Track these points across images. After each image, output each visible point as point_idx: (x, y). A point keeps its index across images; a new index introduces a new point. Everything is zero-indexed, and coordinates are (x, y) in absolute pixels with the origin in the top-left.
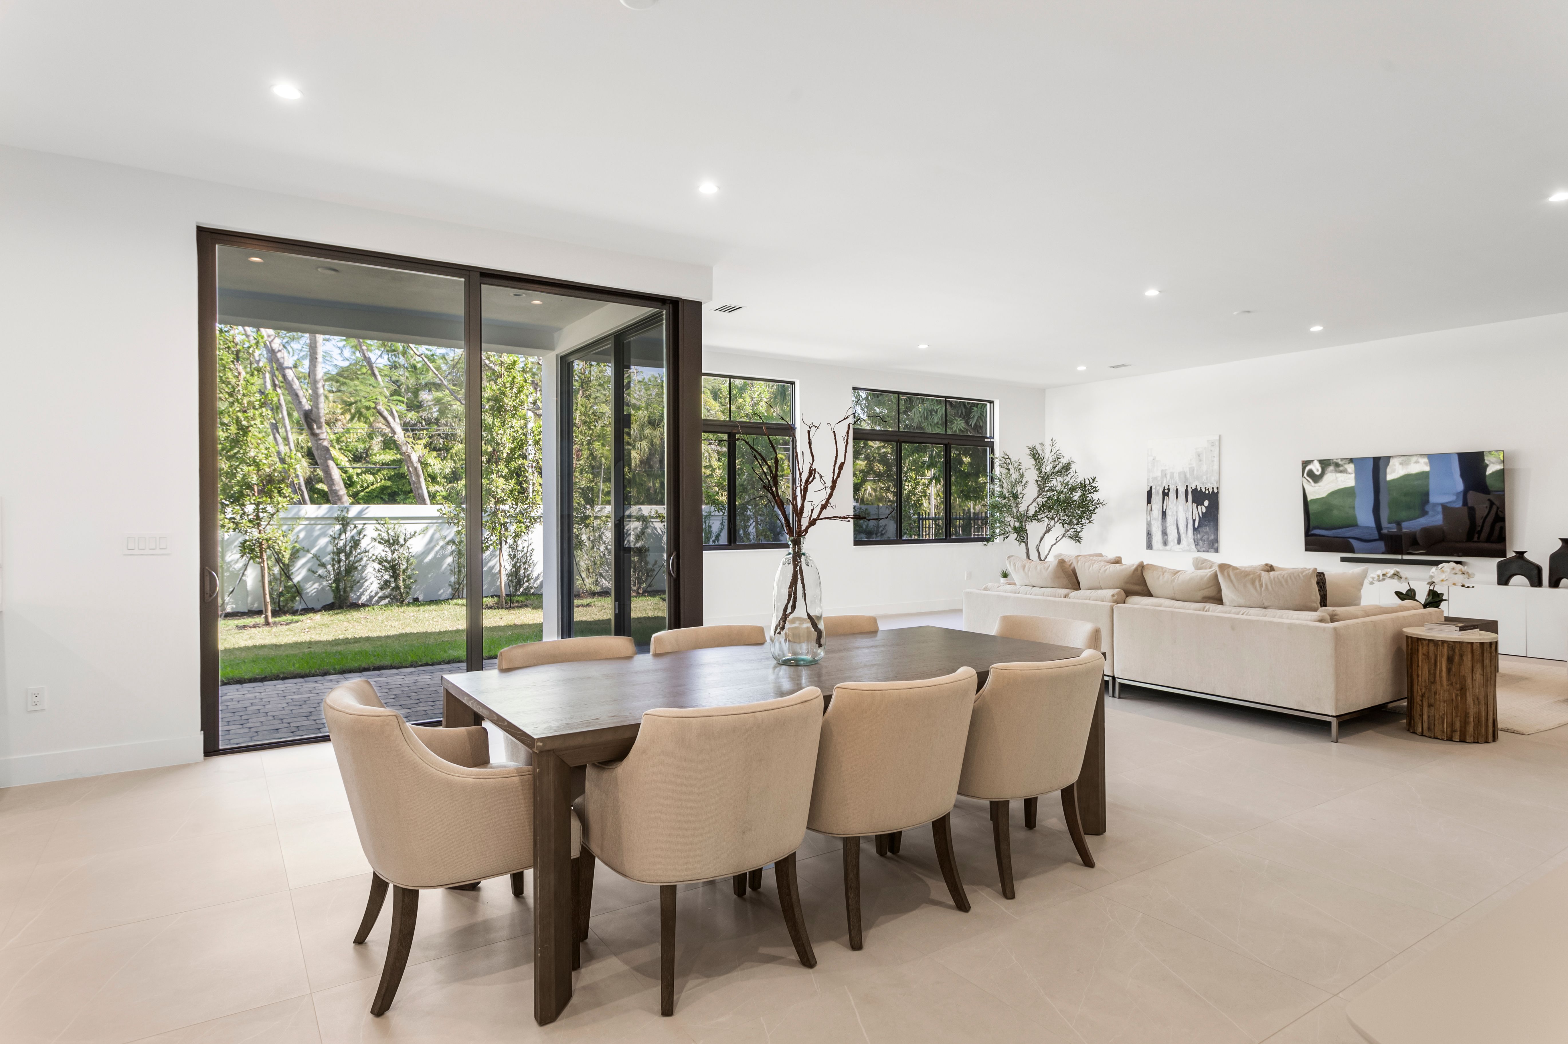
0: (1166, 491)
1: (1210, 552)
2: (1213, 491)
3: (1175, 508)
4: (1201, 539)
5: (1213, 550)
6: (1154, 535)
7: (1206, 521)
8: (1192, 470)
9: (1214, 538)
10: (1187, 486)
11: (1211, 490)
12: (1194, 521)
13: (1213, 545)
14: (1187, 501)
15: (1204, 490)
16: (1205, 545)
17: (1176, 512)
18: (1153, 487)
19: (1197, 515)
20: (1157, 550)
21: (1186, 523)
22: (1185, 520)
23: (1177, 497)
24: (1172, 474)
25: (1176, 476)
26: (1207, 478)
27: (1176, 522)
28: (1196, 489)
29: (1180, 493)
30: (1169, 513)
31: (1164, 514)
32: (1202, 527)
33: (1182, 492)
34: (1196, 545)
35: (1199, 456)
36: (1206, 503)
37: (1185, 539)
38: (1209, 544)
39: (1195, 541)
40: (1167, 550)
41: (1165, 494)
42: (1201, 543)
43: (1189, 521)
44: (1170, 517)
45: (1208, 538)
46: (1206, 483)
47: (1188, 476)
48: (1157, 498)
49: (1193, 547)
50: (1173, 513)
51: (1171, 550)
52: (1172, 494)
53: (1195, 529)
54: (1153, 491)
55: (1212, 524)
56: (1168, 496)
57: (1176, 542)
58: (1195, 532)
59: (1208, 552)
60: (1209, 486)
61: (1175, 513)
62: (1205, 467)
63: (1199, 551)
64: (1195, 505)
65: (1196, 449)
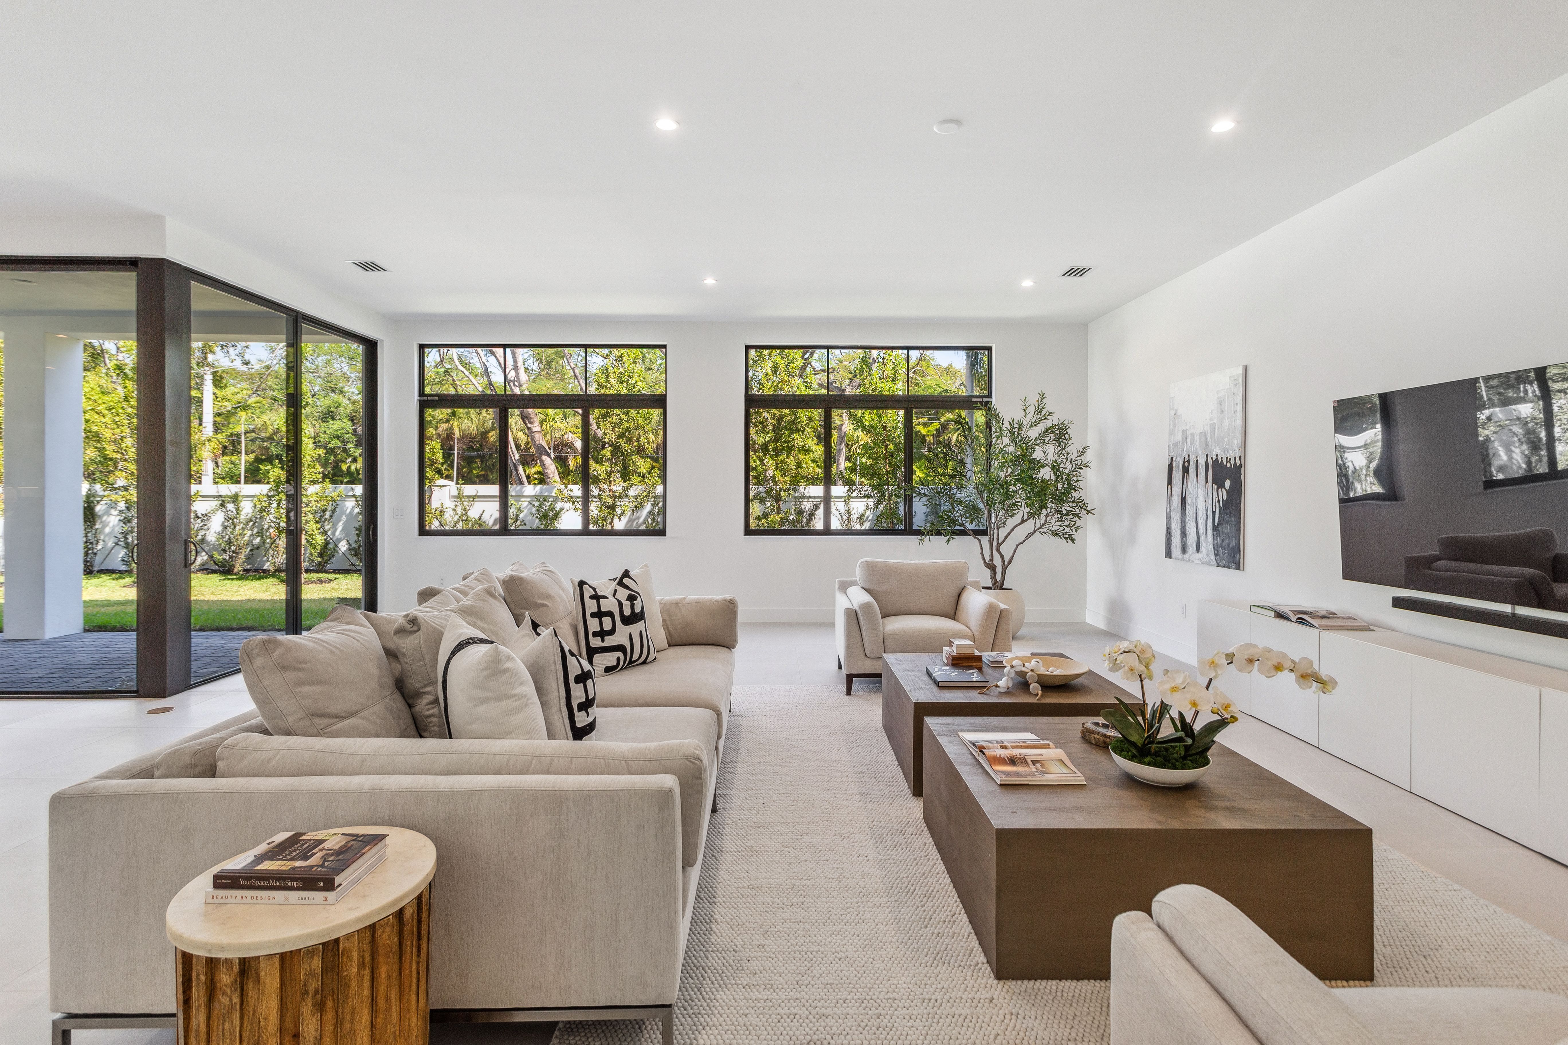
0: (1186, 464)
1: (1233, 571)
2: (1236, 463)
3: (1195, 492)
4: (1221, 546)
5: (1234, 565)
6: (1173, 534)
7: (1227, 514)
8: (1213, 427)
9: (1237, 545)
10: (1207, 456)
11: (1232, 462)
12: (1214, 513)
13: (1234, 556)
14: (1207, 481)
15: (1225, 462)
16: (1225, 555)
17: (1196, 498)
18: (1174, 459)
19: (1217, 504)
20: (1176, 559)
21: (1205, 518)
22: (1205, 512)
23: (1197, 475)
24: (1193, 435)
25: (1197, 438)
26: (1228, 442)
27: (1195, 515)
28: (1219, 460)
29: (1200, 466)
30: (1189, 500)
31: (1183, 500)
32: (1223, 524)
33: (1202, 466)
34: (1216, 555)
35: (1221, 404)
36: (1227, 484)
37: (1204, 544)
38: (1230, 555)
39: (1215, 549)
40: (1186, 561)
41: (1186, 470)
42: (1221, 552)
43: (1209, 514)
44: (1189, 507)
45: (1229, 544)
46: (1228, 450)
47: (1209, 438)
48: (1177, 475)
49: (1213, 558)
50: (1192, 499)
51: (1189, 562)
52: (1192, 470)
53: (1215, 528)
54: (1174, 464)
55: (1234, 519)
56: (1188, 474)
57: (1195, 548)
58: (1215, 533)
59: (1228, 567)
60: (1231, 454)
61: (1194, 501)
62: (1226, 422)
63: (1218, 566)
64: (1215, 487)
65: (1218, 392)
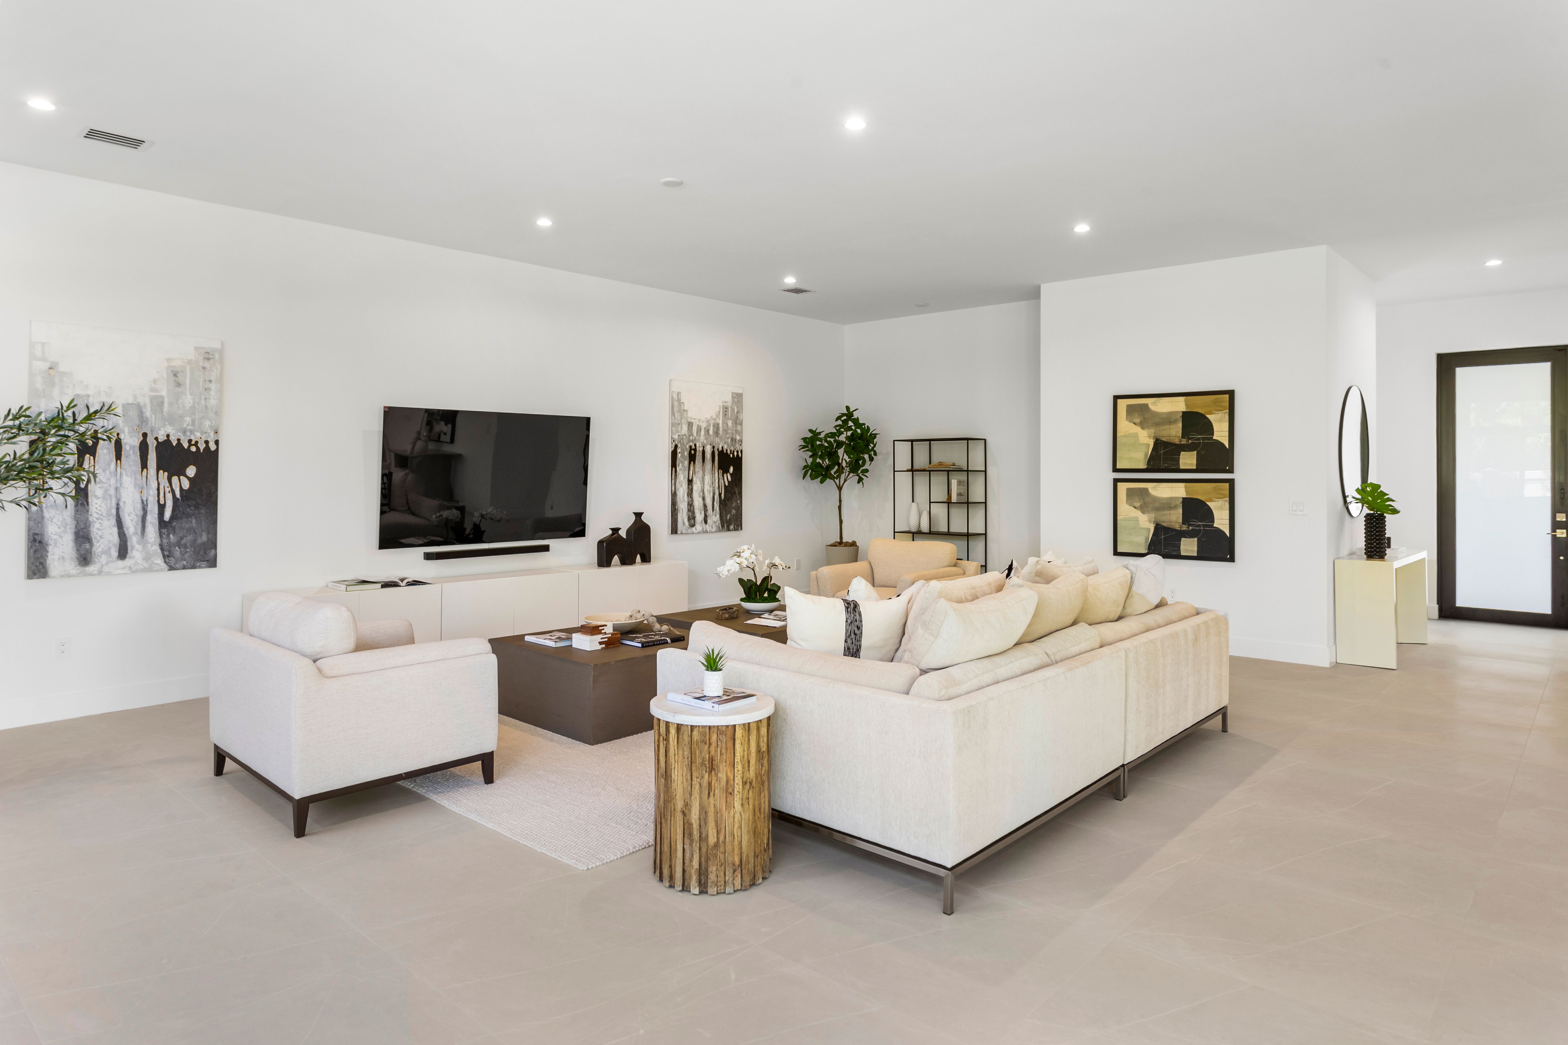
1: (200, 567)
2: (207, 448)
3: (113, 481)
4: (178, 544)
5: (203, 564)
6: (51, 542)
7: (189, 506)
8: (157, 403)
9: (208, 540)
10: (145, 435)
11: (202, 446)
12: (162, 508)
13: (205, 553)
14: (144, 465)
15: (186, 445)
16: (186, 556)
17: (116, 489)
19: (169, 496)
20: (62, 576)
21: (141, 513)
22: (139, 506)
23: (118, 457)
25: (114, 410)
26: (193, 422)
27: (114, 511)
28: (168, 441)
29: (126, 448)
30: (94, 491)
31: (81, 494)
32: (181, 518)
33: (132, 446)
34: (165, 557)
35: (175, 375)
36: (191, 471)
37: (138, 547)
38: (195, 553)
39: (162, 549)
40: (91, 575)
42: (177, 551)
43: (149, 508)
44: (99, 501)
45: (195, 540)
46: (192, 432)
47: (148, 413)
49: (160, 561)
50: (106, 491)
51: (100, 573)
52: (105, 450)
53: (162, 524)
55: (203, 511)
56: (93, 454)
57: (115, 553)
58: (164, 531)
59: (194, 567)
60: (198, 436)
61: (112, 492)
62: (188, 400)
63: (171, 568)
64: (164, 475)
65: (169, 360)
